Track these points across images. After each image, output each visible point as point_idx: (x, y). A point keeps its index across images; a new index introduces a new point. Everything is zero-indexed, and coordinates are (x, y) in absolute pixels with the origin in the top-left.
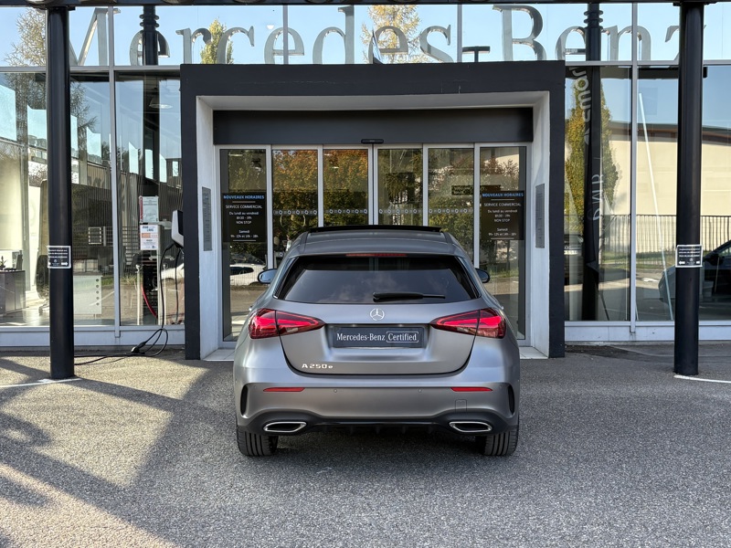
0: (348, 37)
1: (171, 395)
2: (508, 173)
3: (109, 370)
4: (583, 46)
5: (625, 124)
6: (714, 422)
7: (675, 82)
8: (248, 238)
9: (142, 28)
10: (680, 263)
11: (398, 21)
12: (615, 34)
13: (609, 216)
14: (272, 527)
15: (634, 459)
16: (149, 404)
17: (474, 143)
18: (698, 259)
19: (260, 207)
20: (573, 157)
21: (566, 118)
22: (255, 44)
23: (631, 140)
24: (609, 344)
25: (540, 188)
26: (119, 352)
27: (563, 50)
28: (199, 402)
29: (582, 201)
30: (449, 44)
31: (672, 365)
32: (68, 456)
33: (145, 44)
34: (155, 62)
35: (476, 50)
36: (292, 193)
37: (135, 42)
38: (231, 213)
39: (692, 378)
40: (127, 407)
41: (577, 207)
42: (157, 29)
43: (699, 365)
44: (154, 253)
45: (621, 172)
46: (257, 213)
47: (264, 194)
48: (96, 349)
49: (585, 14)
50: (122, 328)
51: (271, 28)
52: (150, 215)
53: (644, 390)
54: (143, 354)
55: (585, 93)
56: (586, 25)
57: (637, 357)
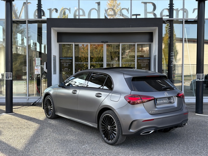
0: (98, 11)
1: (40, 119)
2: (147, 52)
3: (24, 110)
4: (168, 14)
5: (181, 38)
7: (196, 25)
8: (67, 71)
9: (37, 8)
10: (198, 79)
11: (115, 9)
12: (178, 11)
13: (175, 65)
15: (184, 143)
16: (34, 122)
17: (135, 43)
18: (203, 78)
19: (71, 61)
20: (165, 47)
21: (163, 36)
22: (71, 13)
23: (182, 43)
25: (155, 56)
26: (28, 104)
27: (162, 15)
28: (49, 121)
29: (167, 60)
30: (128, 13)
31: (195, 110)
32: (5, 140)
33: (38, 13)
34: (41, 18)
35: (136, 15)
36: (85, 57)
37: (35, 12)
38: (62, 63)
39: (201, 115)
40: (26, 123)
41: (166, 62)
42: (42, 8)
43: (203, 110)
44: (39, 75)
45: (179, 52)
46: (70, 63)
47: (72, 57)
48: (21, 103)
49: (169, 4)
50: (29, 97)
51: (76, 8)
52: (38, 63)
54: (35, 105)
55: (168, 28)
56: (169, 8)
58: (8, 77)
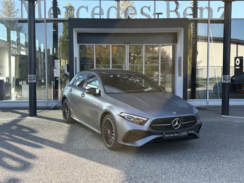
0: (118, 9)
3: (47, 114)
4: (192, 13)
5: (206, 37)
6: (236, 129)
7: (223, 25)
9: (53, 6)
10: (224, 81)
12: (202, 9)
14: (112, 157)
15: (214, 139)
17: (159, 44)
18: (229, 80)
19: (92, 63)
22: (88, 11)
23: (208, 42)
24: (200, 106)
25: (180, 58)
26: (48, 108)
30: (150, 12)
31: (221, 112)
33: (53, 11)
34: (57, 17)
35: (158, 14)
37: (50, 10)
38: (83, 65)
39: (227, 116)
42: (57, 6)
43: (229, 112)
46: (91, 65)
47: (93, 59)
48: (40, 108)
50: (48, 101)
52: (57, 65)
53: (213, 120)
54: (56, 109)
55: (193, 28)
56: (193, 6)
57: (209, 110)
58: (32, 80)
